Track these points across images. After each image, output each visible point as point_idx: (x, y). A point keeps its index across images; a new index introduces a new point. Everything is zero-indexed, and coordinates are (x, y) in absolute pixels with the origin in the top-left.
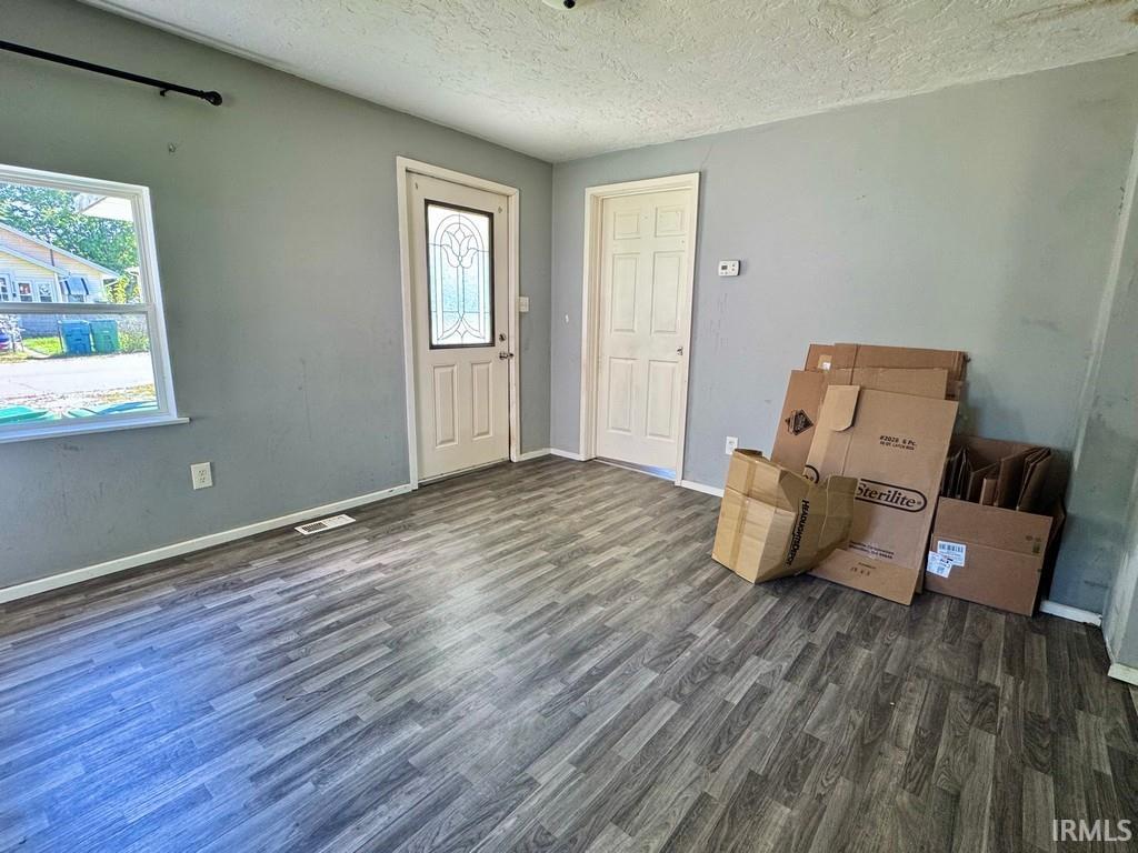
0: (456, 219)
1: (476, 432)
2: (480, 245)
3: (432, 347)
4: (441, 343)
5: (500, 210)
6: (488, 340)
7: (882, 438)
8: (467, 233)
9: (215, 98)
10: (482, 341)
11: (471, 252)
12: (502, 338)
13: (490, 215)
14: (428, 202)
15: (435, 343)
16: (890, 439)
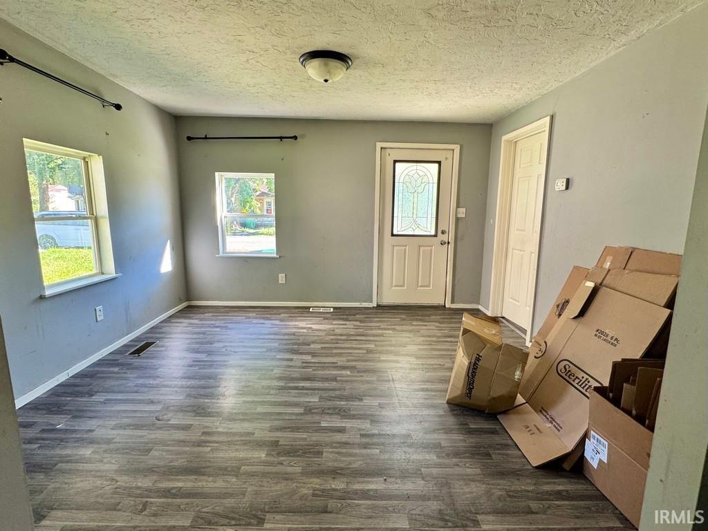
0: (415, 168)
1: (420, 284)
2: (431, 179)
3: (393, 235)
4: (399, 233)
5: (446, 159)
6: (433, 233)
7: (597, 331)
8: (421, 173)
9: (295, 138)
10: (429, 234)
11: (423, 185)
12: (443, 232)
13: (439, 163)
14: (395, 162)
15: (395, 233)
16: (602, 333)
